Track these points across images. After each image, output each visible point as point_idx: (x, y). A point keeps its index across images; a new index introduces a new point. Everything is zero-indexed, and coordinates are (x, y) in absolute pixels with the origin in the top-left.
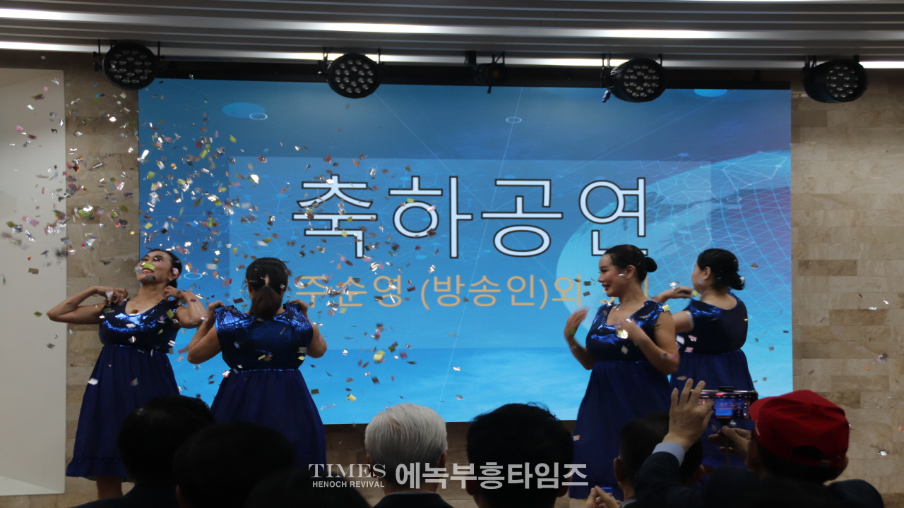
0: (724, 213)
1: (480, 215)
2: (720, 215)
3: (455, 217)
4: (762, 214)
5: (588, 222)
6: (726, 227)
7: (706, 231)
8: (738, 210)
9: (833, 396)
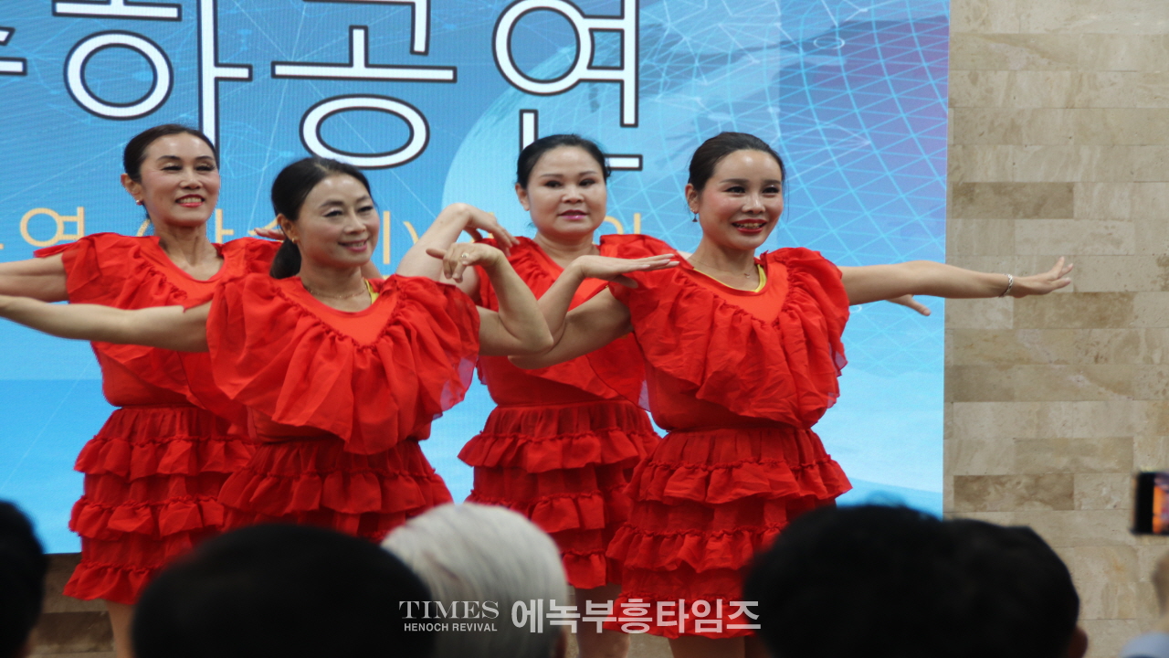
0: (808, 75)
1: (269, 68)
2: (798, 78)
3: (210, 72)
4: (887, 78)
5: (512, 90)
6: (812, 107)
7: (768, 116)
8: (837, 69)
9: (1018, 483)
